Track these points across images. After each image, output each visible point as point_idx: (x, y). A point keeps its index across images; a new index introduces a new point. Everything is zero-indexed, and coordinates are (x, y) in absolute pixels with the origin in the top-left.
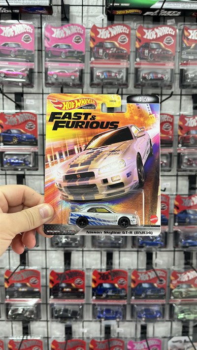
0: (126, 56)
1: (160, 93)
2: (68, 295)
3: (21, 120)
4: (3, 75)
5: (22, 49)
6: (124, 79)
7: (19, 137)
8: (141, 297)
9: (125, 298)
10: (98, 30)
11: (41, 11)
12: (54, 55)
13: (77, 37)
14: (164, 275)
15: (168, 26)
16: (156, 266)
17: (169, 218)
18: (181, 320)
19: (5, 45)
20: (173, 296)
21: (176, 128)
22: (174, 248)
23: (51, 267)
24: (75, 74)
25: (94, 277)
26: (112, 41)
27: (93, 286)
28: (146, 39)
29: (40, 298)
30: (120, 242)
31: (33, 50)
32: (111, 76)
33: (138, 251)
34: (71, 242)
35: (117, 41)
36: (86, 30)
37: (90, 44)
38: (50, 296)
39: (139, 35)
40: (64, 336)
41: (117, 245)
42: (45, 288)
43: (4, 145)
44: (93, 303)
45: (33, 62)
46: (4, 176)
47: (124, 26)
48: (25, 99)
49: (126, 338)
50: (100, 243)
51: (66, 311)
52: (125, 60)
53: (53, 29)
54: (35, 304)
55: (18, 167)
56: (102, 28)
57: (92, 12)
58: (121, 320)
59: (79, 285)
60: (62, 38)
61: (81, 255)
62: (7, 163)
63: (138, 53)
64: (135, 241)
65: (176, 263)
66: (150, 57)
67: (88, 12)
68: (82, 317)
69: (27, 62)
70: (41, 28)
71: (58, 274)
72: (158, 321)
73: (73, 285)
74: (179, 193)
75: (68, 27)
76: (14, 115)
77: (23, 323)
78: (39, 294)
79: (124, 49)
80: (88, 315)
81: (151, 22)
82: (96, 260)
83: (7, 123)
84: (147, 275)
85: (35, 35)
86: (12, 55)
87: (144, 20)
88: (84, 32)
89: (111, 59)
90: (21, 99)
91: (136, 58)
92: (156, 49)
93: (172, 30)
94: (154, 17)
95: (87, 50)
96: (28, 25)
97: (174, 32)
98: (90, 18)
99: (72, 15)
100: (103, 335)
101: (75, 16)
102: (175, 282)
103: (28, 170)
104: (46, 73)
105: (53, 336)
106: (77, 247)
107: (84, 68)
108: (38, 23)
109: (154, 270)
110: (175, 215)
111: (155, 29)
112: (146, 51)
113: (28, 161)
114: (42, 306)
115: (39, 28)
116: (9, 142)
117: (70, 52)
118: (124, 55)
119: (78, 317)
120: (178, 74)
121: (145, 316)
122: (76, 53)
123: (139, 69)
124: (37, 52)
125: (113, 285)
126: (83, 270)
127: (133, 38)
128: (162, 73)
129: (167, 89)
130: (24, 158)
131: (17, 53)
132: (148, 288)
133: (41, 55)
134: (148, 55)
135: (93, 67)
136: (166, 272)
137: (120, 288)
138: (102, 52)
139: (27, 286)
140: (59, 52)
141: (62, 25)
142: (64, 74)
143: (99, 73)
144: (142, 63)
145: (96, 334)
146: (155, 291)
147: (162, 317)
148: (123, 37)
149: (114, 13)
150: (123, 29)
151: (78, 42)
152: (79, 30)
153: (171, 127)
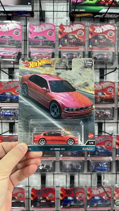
0: (82, 44)
1: (105, 68)
2: (44, 205)
3: (12, 86)
4: (1, 57)
5: (13, 39)
7: (11, 97)
8: (94, 206)
9: (83, 206)
10: (64, 27)
11: (26, 15)
12: (35, 44)
13: (50, 32)
14: (110, 191)
15: (110, 24)
16: (104, 184)
17: (112, 152)
19: (2, 37)
20: (116, 204)
21: (116, 90)
22: (116, 172)
23: (32, 186)
24: (48, 55)
25: (62, 192)
26: (73, 34)
27: (61, 198)
28: (96, 33)
29: (24, 207)
30: (79, 169)
31: (21, 40)
32: (73, 57)
33: (91, 174)
34: (46, 169)
35: (76, 34)
36: (56, 27)
37: (59, 36)
38: (31, 205)
39: (91, 30)
42: (28, 200)
43: (1, 103)
44: (61, 210)
45: (21, 48)
46: (1, 123)
47: (81, 24)
48: (16, 72)
50: (66, 169)
52: (83, 47)
53: (34, 27)
55: (10, 118)
56: (67, 26)
57: (59, 16)
59: (51, 198)
60: (40, 33)
61: (53, 176)
62: (3, 115)
63: (90, 42)
64: (90, 167)
65: (117, 182)
66: (99, 44)
67: (57, 16)
69: (17, 48)
71: (36, 190)
73: (47, 198)
75: (44, 25)
78: (24, 204)
79: (81, 39)
81: (99, 22)
82: (63, 180)
83: (3, 88)
84: (98, 191)
85: (22, 30)
86: (7, 44)
87: (94, 21)
88: (55, 28)
89: (73, 46)
90: (12, 72)
91: (89, 45)
92: (103, 39)
93: (113, 27)
94: (101, 18)
95: (56, 40)
96: (17, 24)
97: (114, 28)
98: (58, 20)
99: (47, 18)
101: (49, 18)
102: (117, 195)
103: (17, 119)
104: (29, 55)
106: (50, 172)
107: (54, 52)
108: (24, 22)
109: (103, 187)
110: (117, 149)
111: (102, 26)
112: (96, 41)
113: (17, 113)
115: (25, 26)
116: (5, 101)
117: (45, 41)
118: (81, 43)
120: (117, 55)
122: (49, 42)
123: (91, 52)
124: (23, 42)
125: (75, 198)
126: (54, 188)
127: (87, 32)
128: (107, 55)
129: (110, 65)
130: (14, 112)
131: (10, 42)
132: (99, 200)
133: (26, 44)
134: (97, 43)
135: (61, 51)
136: (111, 189)
137: (79, 200)
138: (66, 41)
139: (16, 199)
140: (38, 41)
141: (40, 24)
142: (41, 56)
143: (65, 55)
144: (93, 48)
146: (103, 201)
148: (80, 31)
149: (74, 16)
150: (81, 27)
151: (50, 35)
152: (52, 27)
153: (113, 90)
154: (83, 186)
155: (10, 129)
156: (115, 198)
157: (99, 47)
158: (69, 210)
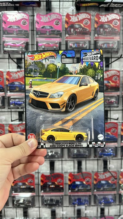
0: (88, 33)
1: (110, 57)
2: (53, 190)
3: (21, 76)
4: (9, 47)
5: (21, 29)
7: (20, 87)
8: (100, 190)
9: (90, 190)
10: (70, 16)
11: (33, 5)
12: (42, 33)
13: (57, 21)
14: (115, 175)
15: (115, 14)
16: (110, 169)
17: (117, 138)
19: (10, 27)
20: (121, 188)
21: (121, 79)
22: (122, 157)
23: (41, 172)
24: (56, 45)
25: (70, 178)
26: (79, 24)
27: (69, 183)
29: (34, 192)
31: (28, 30)
32: (79, 46)
33: (98, 160)
34: (55, 155)
35: (82, 23)
36: (62, 17)
37: (65, 25)
38: (41, 190)
39: (96, 19)
40: (50, 217)
41: (85, 156)
42: (37, 186)
43: (10, 92)
44: (69, 194)
45: (28, 38)
46: (10, 113)
47: (87, 14)
48: (23, 62)
49: (91, 217)
50: (74, 155)
51: (52, 200)
52: (89, 36)
53: (41, 16)
55: (19, 107)
56: (73, 15)
57: (65, 6)
58: (88, 205)
59: (60, 183)
60: (47, 22)
61: (61, 163)
62: (12, 104)
63: (96, 31)
64: (96, 154)
65: (122, 168)
66: (104, 33)
67: (63, 6)
68: (62, 204)
69: (25, 38)
70: (33, 16)
71: (46, 176)
72: (112, 205)
73: (56, 183)
76: (16, 73)
77: (24, 209)
78: (34, 189)
79: (87, 28)
80: (66, 202)
81: (104, 11)
82: (70, 166)
83: (12, 78)
84: (104, 175)
85: (29, 20)
86: (15, 34)
87: (99, 10)
88: (61, 18)
89: (79, 35)
90: (20, 62)
91: (95, 34)
92: (108, 28)
94: (106, 8)
95: (63, 29)
96: (25, 14)
97: (119, 17)
98: (64, 9)
99: (53, 8)
100: (76, 215)
101: (55, 8)
102: (122, 180)
104: (37, 45)
105: (43, 217)
106: (59, 158)
107: (61, 41)
108: (31, 12)
110: (122, 136)
111: (107, 16)
112: (102, 30)
114: (36, 197)
115: (32, 16)
116: (13, 90)
117: (52, 31)
118: (87, 32)
119: (60, 204)
120: (122, 44)
121: (103, 202)
122: (56, 31)
123: (98, 41)
124: (30, 31)
125: (82, 182)
126: (62, 173)
127: (93, 21)
128: (112, 44)
129: (115, 54)
130: (23, 100)
131: (18, 32)
132: (105, 184)
133: (33, 34)
135: (68, 41)
136: (116, 173)
137: (87, 185)
138: (73, 31)
139: (26, 184)
140: (45, 31)
141: (47, 14)
142: (49, 45)
143: (71, 44)
144: (99, 37)
145: (71, 215)
146: (109, 186)
147: (114, 203)
148: (86, 21)
149: (80, 5)
150: (87, 16)
151: (57, 25)
152: (58, 17)
153: (118, 78)
154: (90, 172)
157: (104, 36)
158: (76, 194)
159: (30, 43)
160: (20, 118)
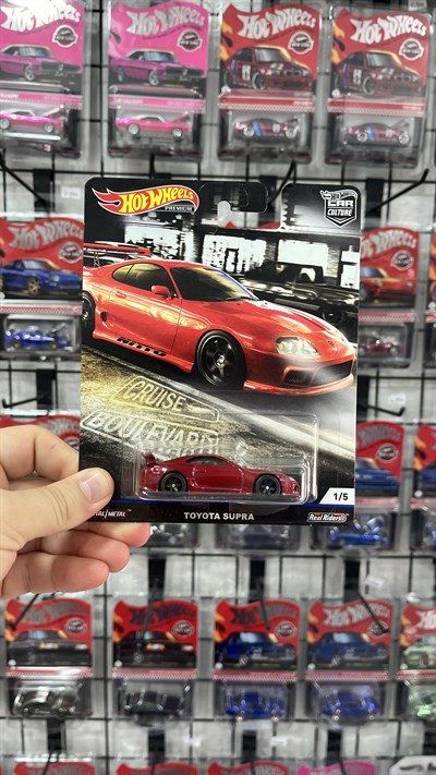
0: (307, 84)
1: (387, 178)
2: (158, 660)
3: (48, 237)
4: (5, 125)
5: (52, 61)
6: (303, 140)
7: (43, 278)
8: (330, 665)
9: (293, 666)
10: (240, 17)
12: (132, 76)
13: (189, 34)
14: (387, 615)
15: (410, 14)
16: (367, 593)
17: (400, 480)
18: (424, 720)
19: (11, 51)
20: (406, 663)
21: (424, 262)
22: (412, 549)
23: (117, 594)
24: (182, 125)
25: (220, 618)
26: (273, 47)
27: (217, 637)
28: (358, 43)
29: (90, 666)
30: (284, 536)
31: (80, 65)
32: (271, 131)
33: (324, 557)
34: (168, 534)
35: (286, 47)
36: (210, 18)
37: (221, 52)
38: (115, 660)
39: (339, 33)
40: (146, 755)
41: (278, 542)
42: (101, 642)
43: (6, 298)
44: (215, 677)
45: (79, 93)
46: (6, 374)
47: (303, 10)
48: (59, 187)
49: (292, 760)
50: (237, 538)
51: (151, 697)
52: (308, 94)
53: (129, 13)
54: (79, 681)
55: (39, 352)
56: (251, 14)
58: (284, 717)
59: (185, 636)
61: (190, 564)
62: (13, 342)
63: (338, 78)
64: (319, 533)
65: (414, 588)
66: (366, 86)
68: (190, 711)
69: (65, 92)
70: (101, 11)
71: (132, 610)
72: (371, 721)
73: (169, 635)
74: (425, 420)
75: (165, 9)
76: (31, 225)
77: (49, 726)
78: (87, 656)
79: (302, 65)
80: (204, 706)
82: (224, 576)
83: (13, 244)
84: (345, 614)
85: (86, 28)
86: (28, 77)
88: (206, 22)
89: (272, 91)
90: (49, 185)
91: (332, 88)
92: (382, 67)
93: (421, 24)
95: (212, 67)
96: (67, 3)
97: (424, 28)
100: (238, 753)
102: (410, 631)
103: (65, 359)
104: (111, 122)
105: (120, 755)
106: (181, 546)
107: (203, 112)
109: (365, 603)
110: (416, 473)
111: (379, 20)
112: (358, 73)
113: (64, 337)
114: (94, 685)
115: (94, 11)
116: (19, 290)
117: (169, 70)
118: (303, 80)
119: (181, 712)
120: (432, 131)
121: (338, 711)
122: (185, 73)
123: (337, 117)
124: (88, 70)
125: (263, 636)
126: (193, 601)
127: (326, 40)
128: (395, 129)
129: (405, 167)
130: (54, 330)
131: (40, 71)
132: (348, 645)
133: (98, 79)
134: (362, 81)
135: (228, 110)
136: (390, 608)
137: (281, 645)
138: (249, 72)
139: (59, 638)
140: (144, 69)
141: (152, 5)
142: (155, 124)
143: (241, 123)
144: (347, 101)
145: (222, 750)
146: (363, 651)
147: (379, 714)
148: (301, 36)
150: (302, 18)
151: (190, 47)
152: (194, 17)
153: (412, 259)
154: (294, 599)
155: (38, 393)
156: (403, 641)
157: (366, 96)
158: (243, 678)
159: (86, 115)
160: (41, 396)
